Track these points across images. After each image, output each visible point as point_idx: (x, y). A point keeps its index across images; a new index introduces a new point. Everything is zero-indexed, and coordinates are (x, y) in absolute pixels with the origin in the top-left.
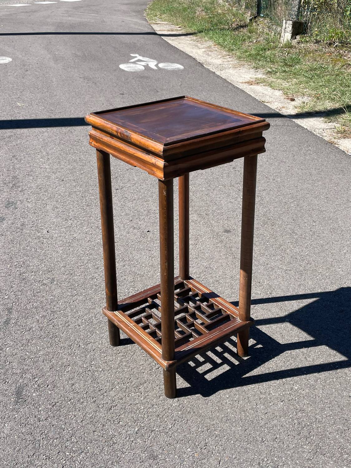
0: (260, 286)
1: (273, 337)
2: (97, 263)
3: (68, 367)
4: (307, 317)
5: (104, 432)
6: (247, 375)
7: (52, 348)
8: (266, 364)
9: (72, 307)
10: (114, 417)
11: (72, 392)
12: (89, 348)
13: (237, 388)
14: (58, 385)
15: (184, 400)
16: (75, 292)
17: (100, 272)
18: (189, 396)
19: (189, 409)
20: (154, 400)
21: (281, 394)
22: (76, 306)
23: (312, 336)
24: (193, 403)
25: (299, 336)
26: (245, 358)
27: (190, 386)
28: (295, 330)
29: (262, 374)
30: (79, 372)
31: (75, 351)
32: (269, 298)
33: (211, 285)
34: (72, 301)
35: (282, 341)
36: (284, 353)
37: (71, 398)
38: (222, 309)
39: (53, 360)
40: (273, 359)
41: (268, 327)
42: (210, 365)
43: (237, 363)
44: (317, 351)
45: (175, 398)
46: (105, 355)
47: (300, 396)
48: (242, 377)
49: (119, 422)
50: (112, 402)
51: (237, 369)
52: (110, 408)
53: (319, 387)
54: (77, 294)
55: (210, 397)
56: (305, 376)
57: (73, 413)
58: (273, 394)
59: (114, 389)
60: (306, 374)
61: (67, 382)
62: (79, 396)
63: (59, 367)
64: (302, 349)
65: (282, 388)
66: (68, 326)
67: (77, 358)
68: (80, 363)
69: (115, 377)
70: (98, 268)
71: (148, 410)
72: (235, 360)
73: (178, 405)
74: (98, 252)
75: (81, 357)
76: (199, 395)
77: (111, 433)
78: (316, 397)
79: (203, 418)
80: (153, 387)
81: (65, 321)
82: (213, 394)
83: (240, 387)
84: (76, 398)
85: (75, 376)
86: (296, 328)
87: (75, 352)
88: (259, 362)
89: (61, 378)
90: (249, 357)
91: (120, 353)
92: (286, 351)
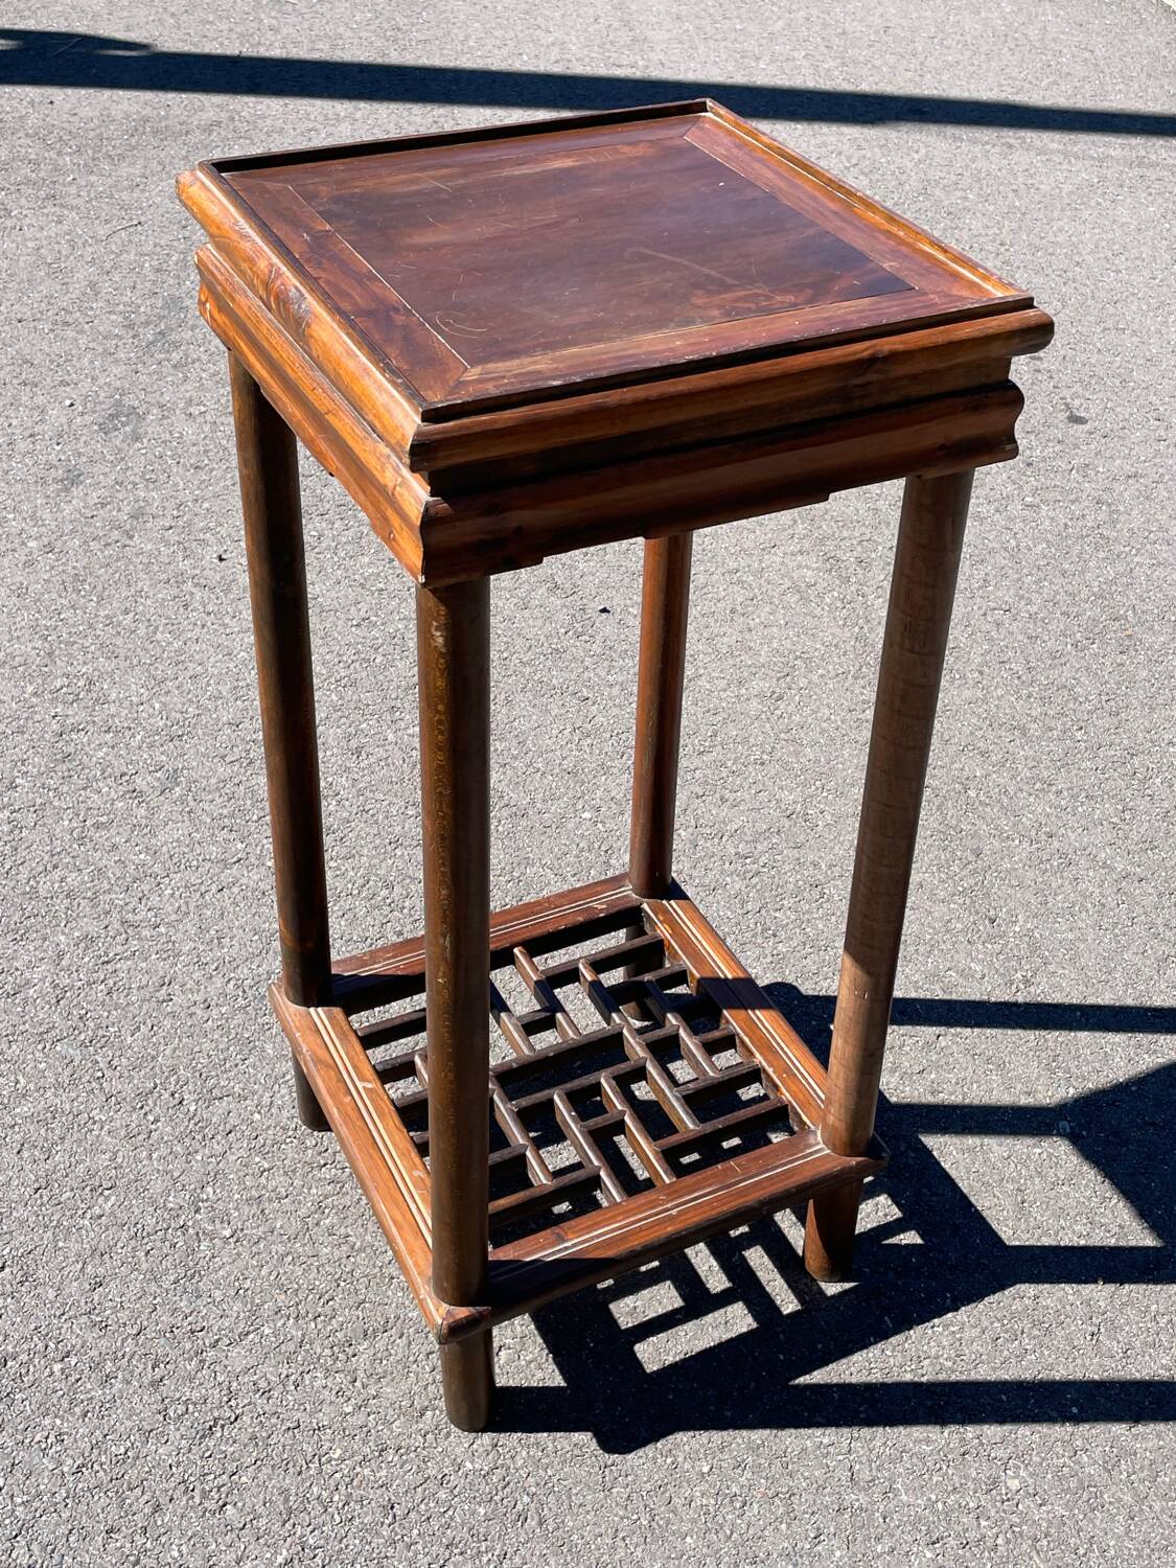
0: (991, 939)
1: (982, 1202)
2: (364, 725)
3: (107, 1193)
4: (1153, 1124)
5: (148, 1545)
6: (815, 1373)
7: (73, 1095)
8: (915, 1333)
9: (209, 913)
10: (212, 1476)
11: (84, 1319)
12: (214, 1120)
13: (758, 1435)
14: (41, 1273)
15: (519, 1448)
16: (240, 846)
17: (363, 769)
18: (545, 1434)
19: (526, 1499)
20: (397, 1423)
21: (940, 1506)
22: (222, 914)
23: (1155, 1227)
24: (550, 1473)
25: (1097, 1218)
26: (832, 1289)
27: (563, 1384)
28: (1087, 1186)
29: (883, 1385)
30: (139, 1226)
31: (156, 1121)
32: (1016, 1004)
33: (786, 902)
34: (214, 888)
35: (1012, 1232)
36: (1006, 1292)
37: (73, 1346)
38: (764, 1070)
39: (59, 1148)
40: (950, 1315)
41: (971, 1150)
42: (674, 1292)
43: (788, 1304)
44: (1154, 1307)
45: (484, 1430)
46: (266, 1166)
47: (1021, 1533)
48: (792, 1383)
49: (224, 1505)
50: (225, 1399)
51: (781, 1336)
52: (207, 1425)
53: (1119, 1500)
54: (244, 856)
55: (632, 1455)
56: (1069, 1427)
57: (58, 1422)
58: (904, 1497)
59: (251, 1336)
60: (1077, 1420)
61: (79, 1266)
62: (104, 1343)
63: (72, 1190)
64: (1093, 1286)
65: (950, 1472)
66: (164, 1001)
67: (155, 1156)
68: (157, 1186)
69: (272, 1278)
70: (358, 752)
71: (358, 1469)
72: (785, 1286)
73: (486, 1468)
74: (381, 677)
75: (170, 1158)
76: (585, 1438)
77: (176, 1554)
78: (1090, 1550)
79: (569, 1558)
80: (411, 1359)
81: (161, 973)
82: (644, 1444)
83: (768, 1431)
84: (92, 1354)
85: (120, 1244)
86: (1090, 1175)
87: (154, 1127)
88: (886, 1318)
89: (61, 1244)
90: (848, 1286)
91: (325, 1165)
92: (1018, 1286)
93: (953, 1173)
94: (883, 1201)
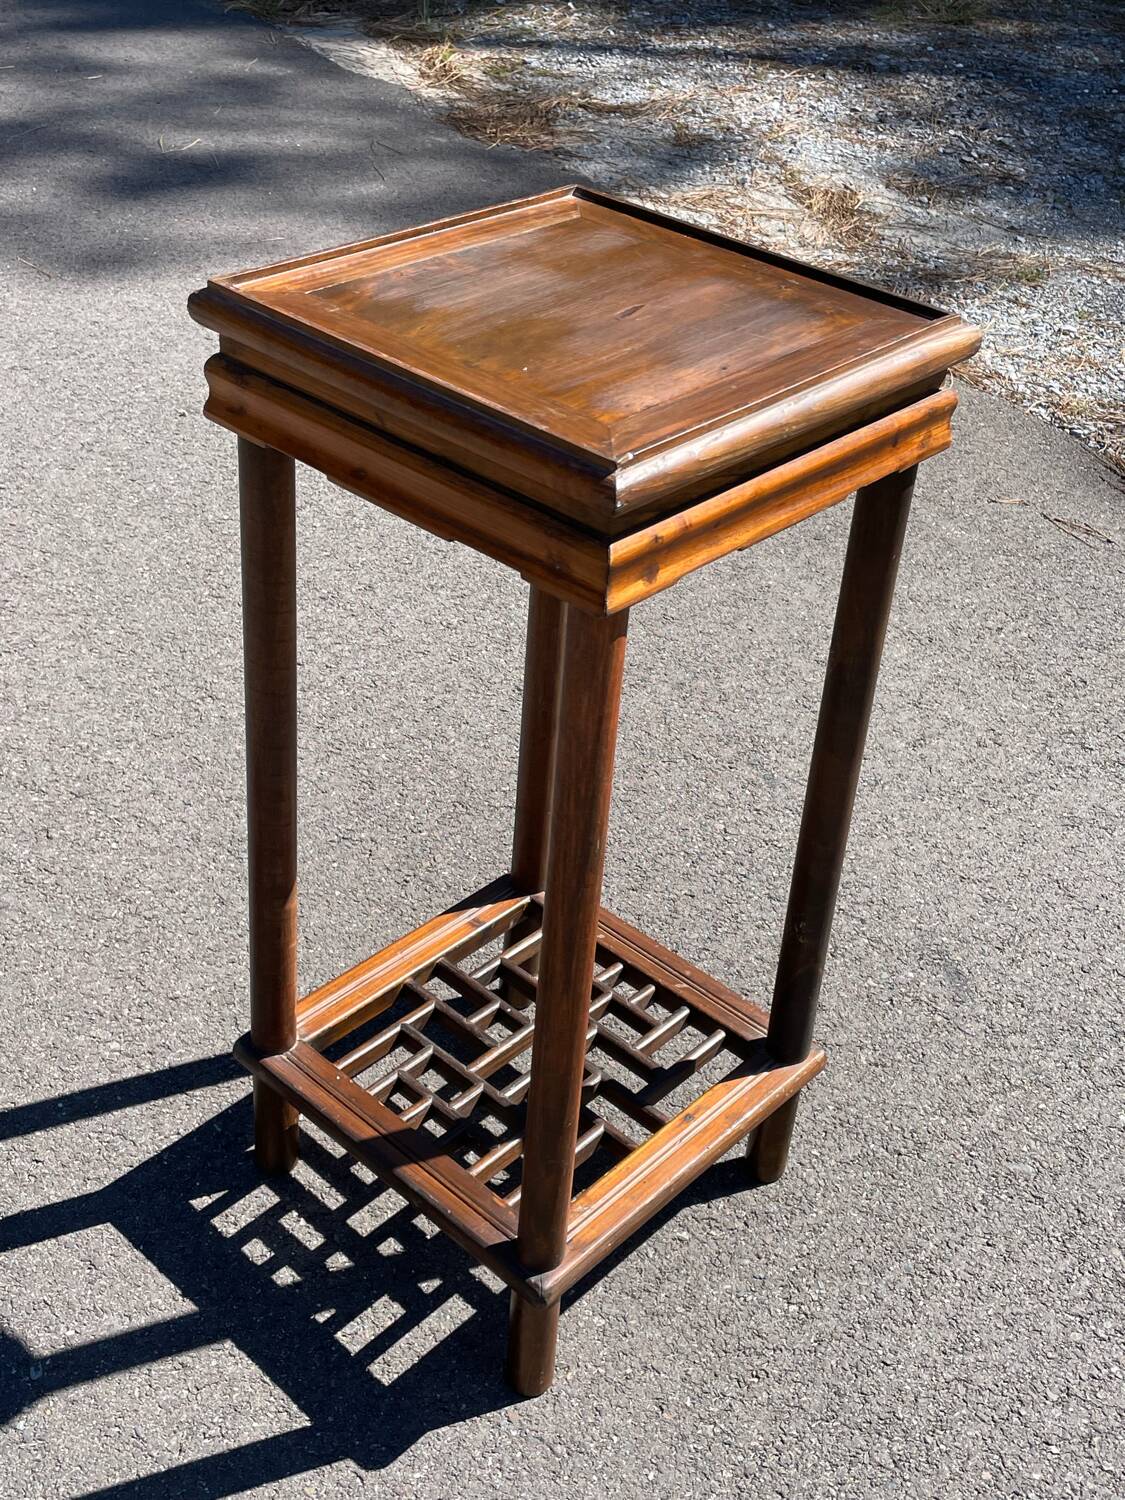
92: (102, 1188)
93: (162, 1278)
94: (229, 1230)
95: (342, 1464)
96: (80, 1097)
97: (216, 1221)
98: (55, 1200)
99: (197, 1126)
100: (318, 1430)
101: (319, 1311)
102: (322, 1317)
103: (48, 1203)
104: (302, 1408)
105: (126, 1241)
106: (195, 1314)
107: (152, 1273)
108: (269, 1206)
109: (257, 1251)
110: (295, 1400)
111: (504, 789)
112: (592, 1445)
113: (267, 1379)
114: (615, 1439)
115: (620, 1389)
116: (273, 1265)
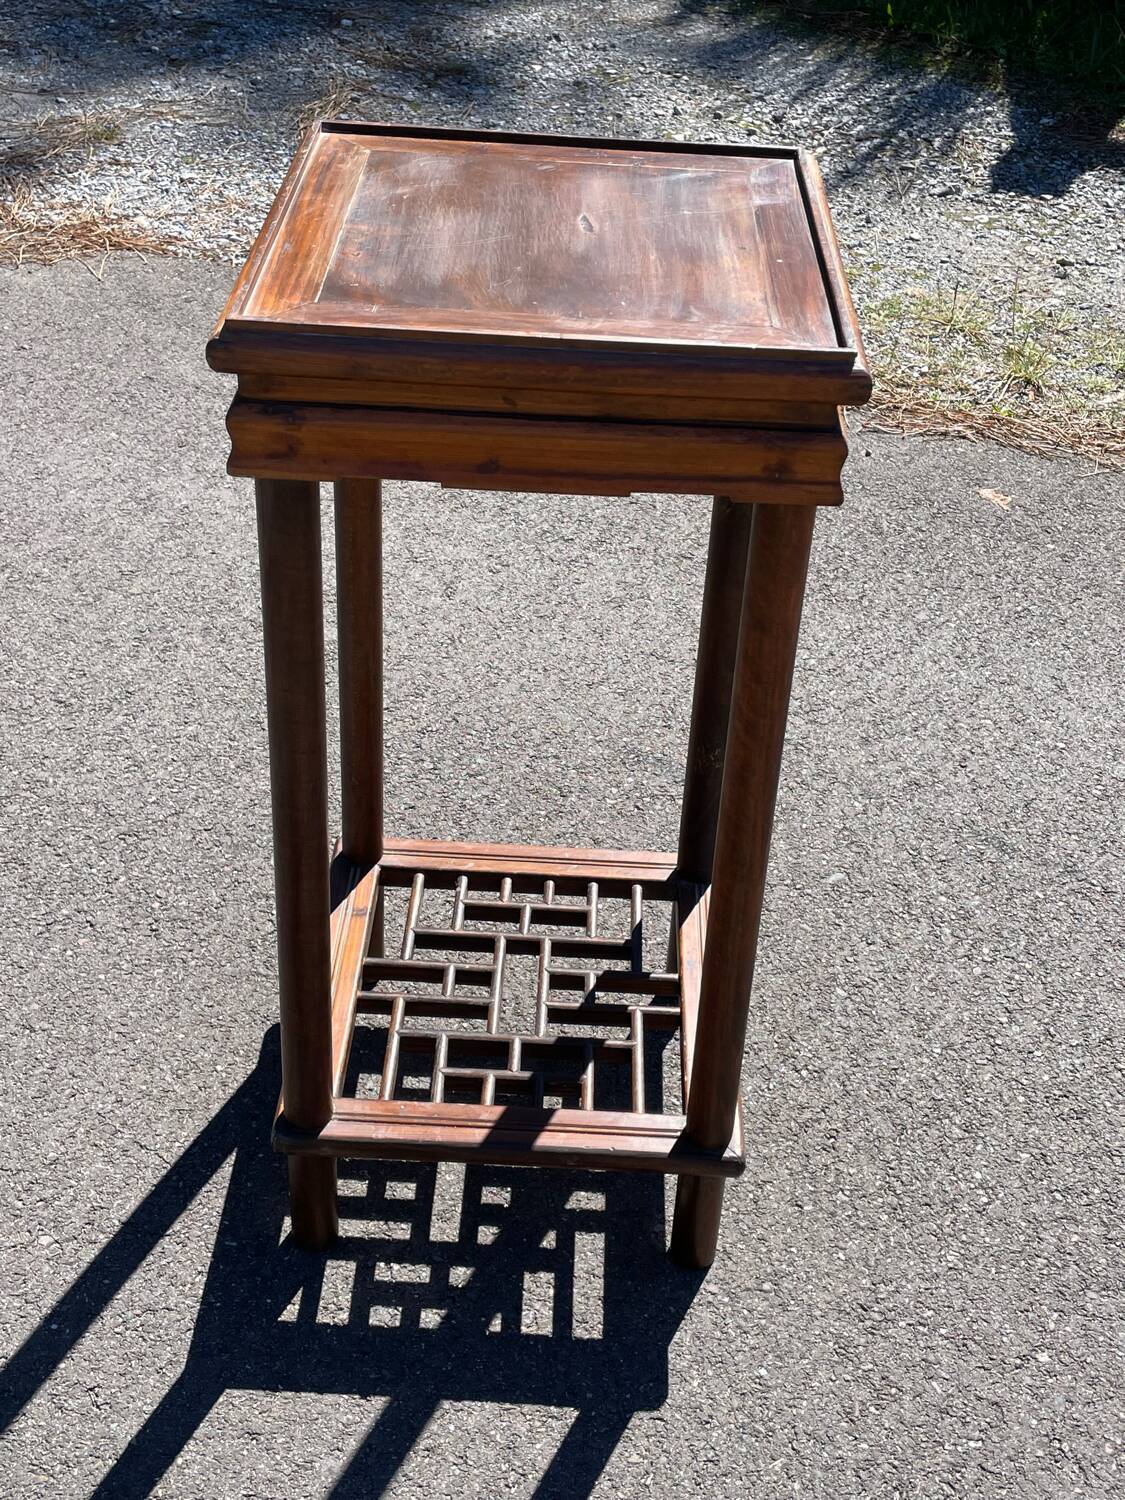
92: (183, 1367)
93: (329, 1398)
94: (341, 1317)
95: (634, 1421)
96: (64, 1308)
97: (322, 1318)
98: (150, 1409)
99: (210, 1255)
100: (590, 1411)
101: (488, 1323)
102: (496, 1326)
103: (147, 1417)
104: (559, 1405)
105: (262, 1393)
106: (391, 1403)
107: (314, 1401)
108: (352, 1274)
109: (383, 1316)
110: (548, 1403)
111: (151, 800)
112: (784, 1266)
113: (508, 1406)
114: (793, 1249)
115: (760, 1212)
116: (411, 1317)
